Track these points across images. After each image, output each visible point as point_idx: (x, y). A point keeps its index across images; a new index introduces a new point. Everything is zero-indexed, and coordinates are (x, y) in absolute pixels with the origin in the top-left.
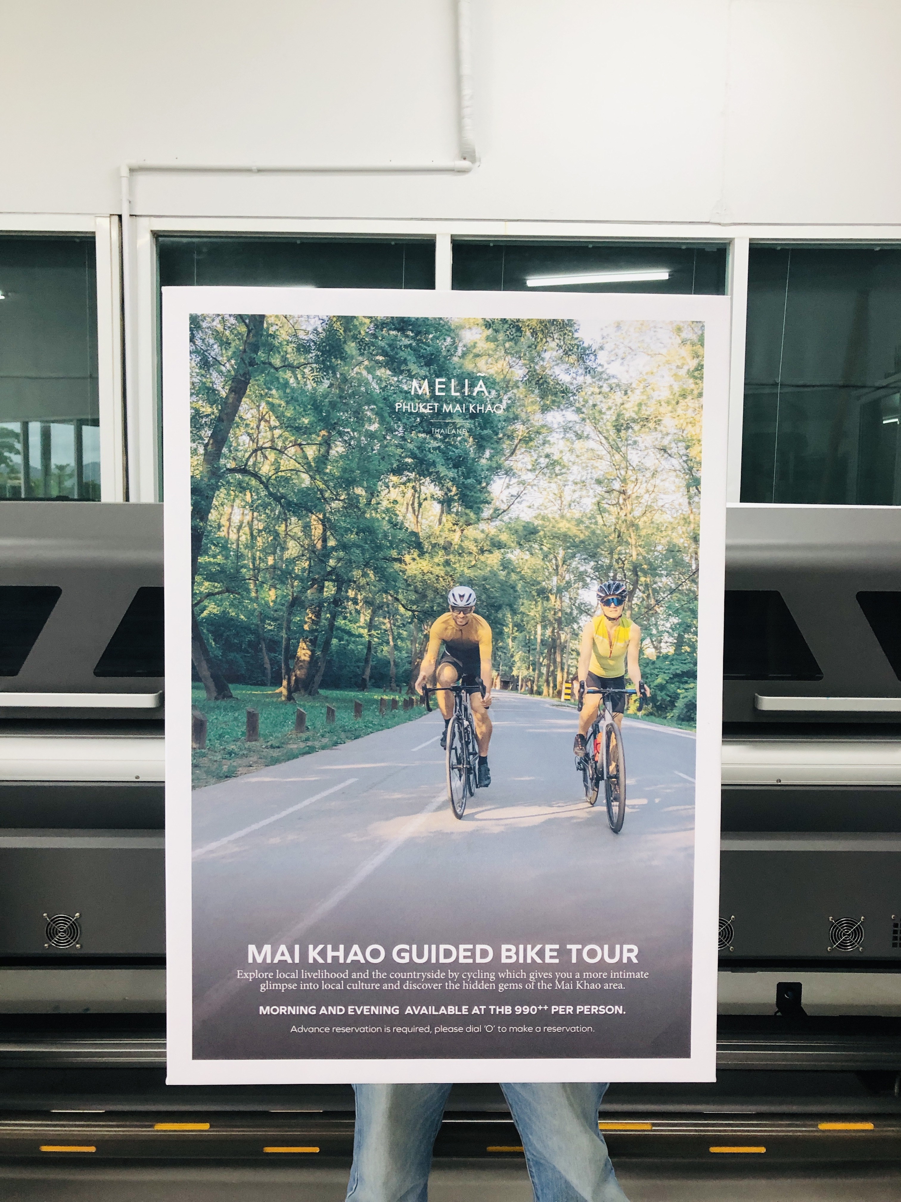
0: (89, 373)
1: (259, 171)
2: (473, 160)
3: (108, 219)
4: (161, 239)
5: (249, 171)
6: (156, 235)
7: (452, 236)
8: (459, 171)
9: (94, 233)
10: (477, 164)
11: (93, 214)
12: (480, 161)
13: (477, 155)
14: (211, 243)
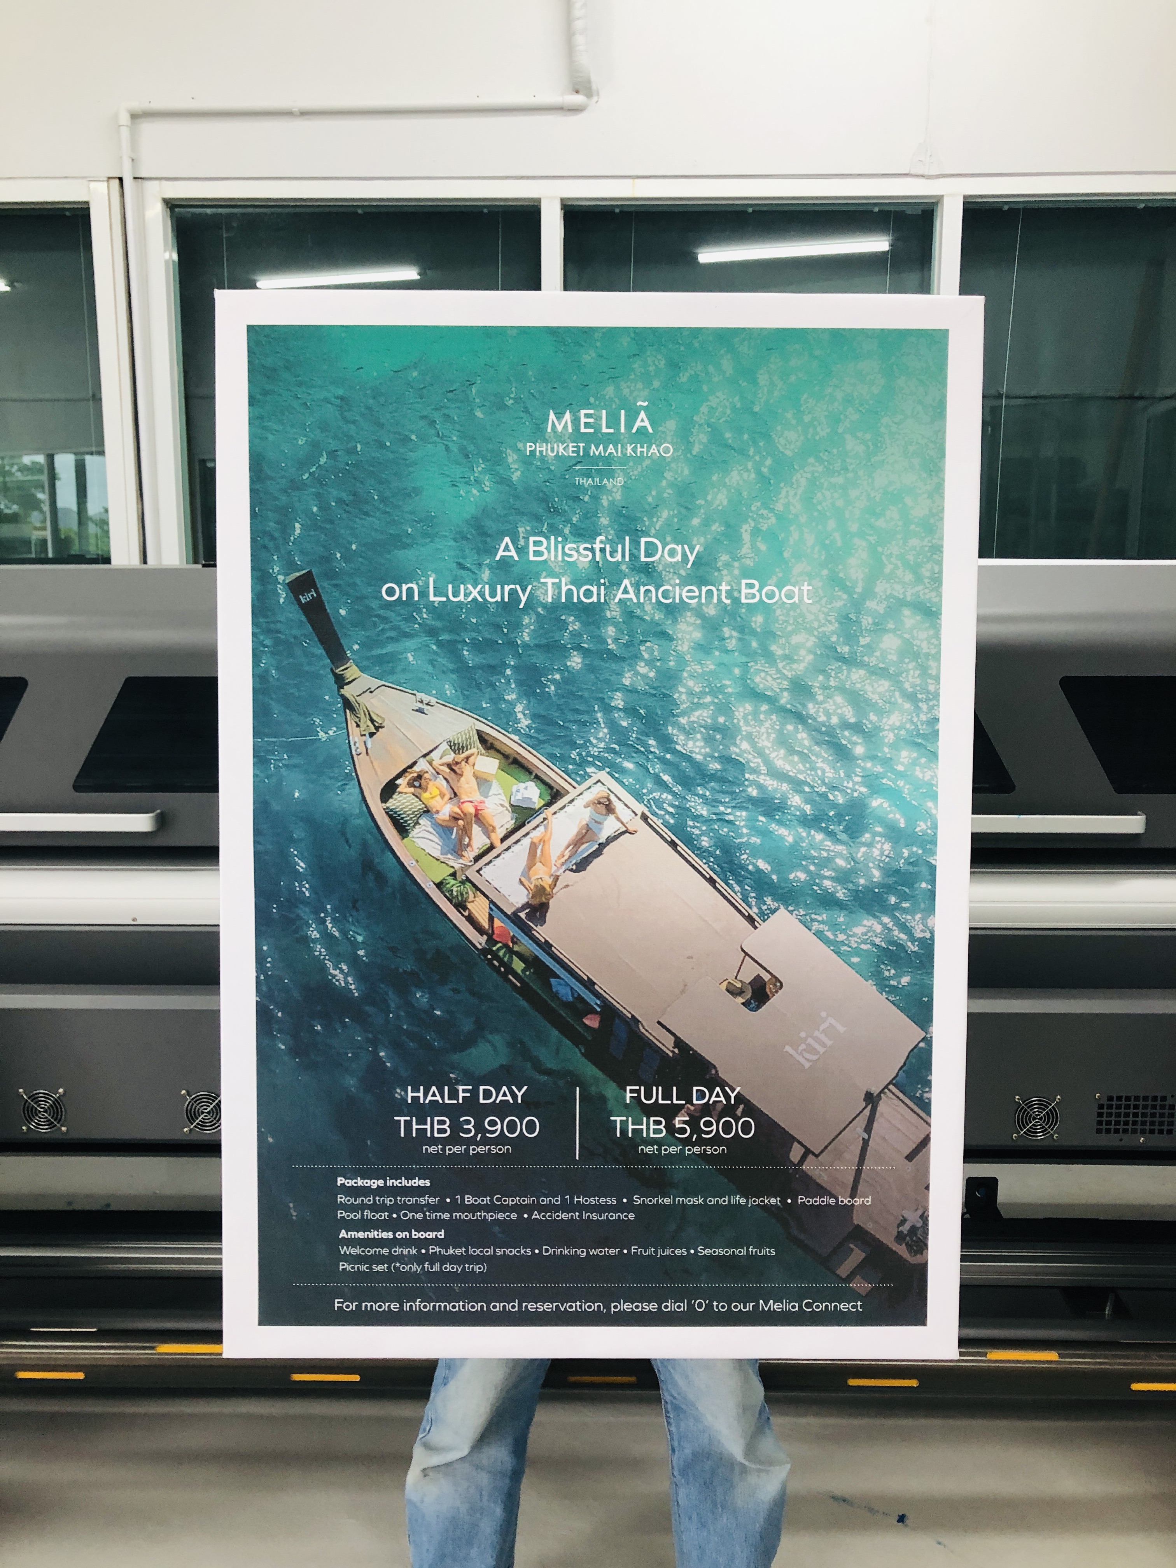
0: (91, 394)
1: (304, 114)
2: (589, 94)
3: (106, 184)
4: (177, 210)
5: (287, 114)
6: (171, 205)
7: (562, 200)
8: (569, 110)
9: (87, 203)
10: (595, 99)
11: (83, 178)
12: (598, 94)
13: (594, 87)
14: (243, 214)
